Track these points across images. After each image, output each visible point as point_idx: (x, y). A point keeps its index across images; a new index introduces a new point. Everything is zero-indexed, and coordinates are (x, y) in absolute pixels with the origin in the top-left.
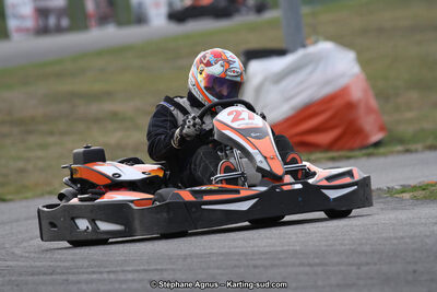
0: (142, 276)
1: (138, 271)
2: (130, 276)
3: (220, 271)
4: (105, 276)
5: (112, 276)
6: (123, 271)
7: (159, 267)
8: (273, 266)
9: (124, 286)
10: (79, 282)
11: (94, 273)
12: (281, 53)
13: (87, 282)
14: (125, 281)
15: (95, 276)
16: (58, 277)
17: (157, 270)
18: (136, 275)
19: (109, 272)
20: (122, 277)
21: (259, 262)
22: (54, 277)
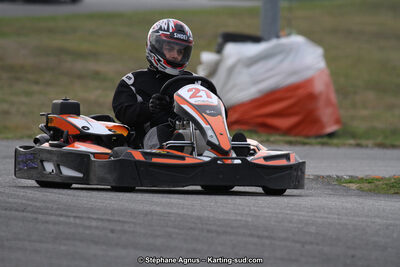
0: (106, 224)
1: (102, 220)
2: (94, 223)
3: (177, 231)
4: (72, 220)
5: (78, 221)
6: (89, 218)
7: (121, 219)
8: (225, 233)
9: (87, 232)
10: (47, 222)
11: (61, 215)
12: (256, 40)
13: (55, 223)
14: (90, 227)
15: (62, 219)
16: (29, 215)
17: (119, 221)
18: (100, 224)
19: (75, 217)
20: (87, 223)
21: (213, 228)
22: (25, 214)
